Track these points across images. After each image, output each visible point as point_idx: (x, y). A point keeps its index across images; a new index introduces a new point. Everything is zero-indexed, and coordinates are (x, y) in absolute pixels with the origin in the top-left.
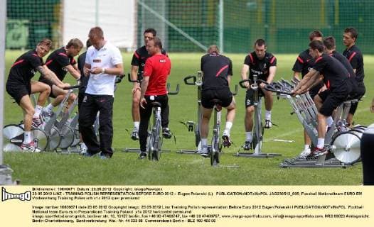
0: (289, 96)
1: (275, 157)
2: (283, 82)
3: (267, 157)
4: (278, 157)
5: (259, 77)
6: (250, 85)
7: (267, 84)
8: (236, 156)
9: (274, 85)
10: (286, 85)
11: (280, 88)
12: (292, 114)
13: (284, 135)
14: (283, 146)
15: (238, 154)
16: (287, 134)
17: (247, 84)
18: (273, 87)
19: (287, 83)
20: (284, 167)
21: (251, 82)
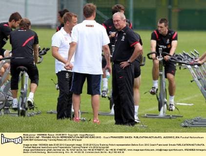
0: (189, 67)
1: (178, 118)
2: (184, 54)
3: (170, 118)
4: (180, 118)
5: (164, 50)
6: (156, 56)
7: (170, 56)
8: (144, 117)
9: (176, 57)
10: (186, 57)
11: (181, 60)
12: (192, 81)
13: (185, 99)
14: (184, 109)
15: (146, 115)
16: (188, 98)
17: (154, 56)
18: (176, 58)
19: (187, 55)
20: (185, 127)
21: (157, 54)
